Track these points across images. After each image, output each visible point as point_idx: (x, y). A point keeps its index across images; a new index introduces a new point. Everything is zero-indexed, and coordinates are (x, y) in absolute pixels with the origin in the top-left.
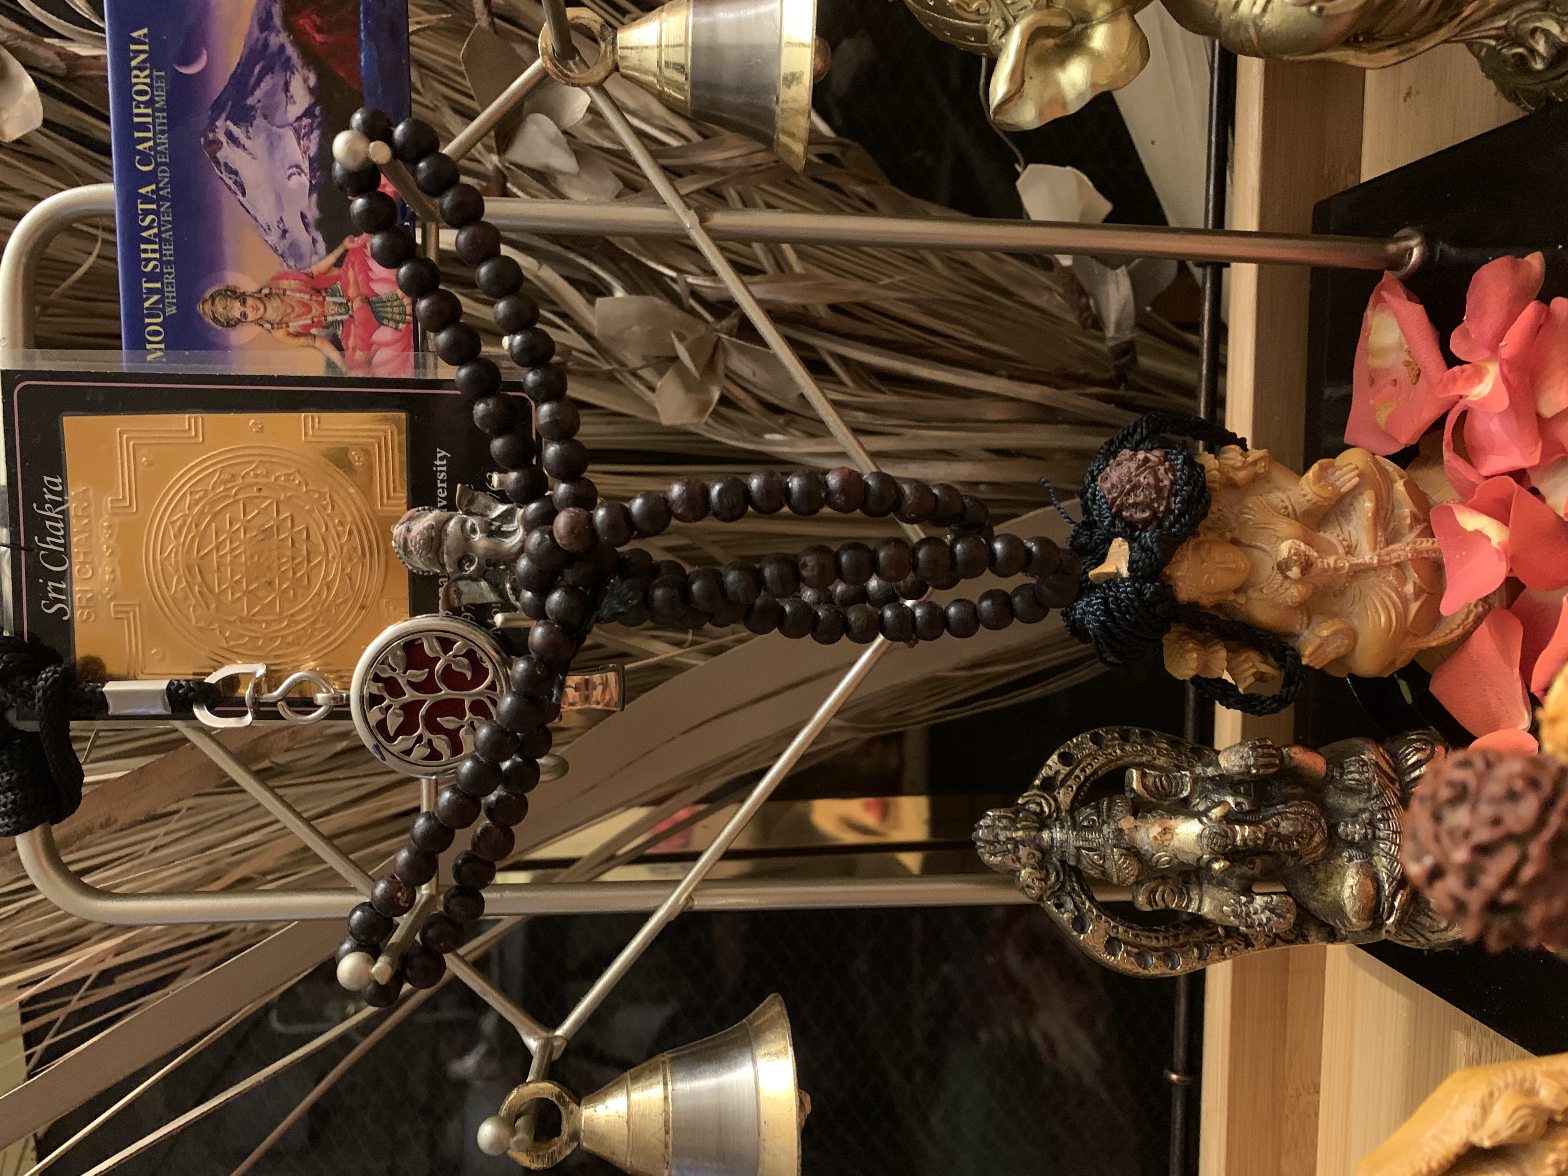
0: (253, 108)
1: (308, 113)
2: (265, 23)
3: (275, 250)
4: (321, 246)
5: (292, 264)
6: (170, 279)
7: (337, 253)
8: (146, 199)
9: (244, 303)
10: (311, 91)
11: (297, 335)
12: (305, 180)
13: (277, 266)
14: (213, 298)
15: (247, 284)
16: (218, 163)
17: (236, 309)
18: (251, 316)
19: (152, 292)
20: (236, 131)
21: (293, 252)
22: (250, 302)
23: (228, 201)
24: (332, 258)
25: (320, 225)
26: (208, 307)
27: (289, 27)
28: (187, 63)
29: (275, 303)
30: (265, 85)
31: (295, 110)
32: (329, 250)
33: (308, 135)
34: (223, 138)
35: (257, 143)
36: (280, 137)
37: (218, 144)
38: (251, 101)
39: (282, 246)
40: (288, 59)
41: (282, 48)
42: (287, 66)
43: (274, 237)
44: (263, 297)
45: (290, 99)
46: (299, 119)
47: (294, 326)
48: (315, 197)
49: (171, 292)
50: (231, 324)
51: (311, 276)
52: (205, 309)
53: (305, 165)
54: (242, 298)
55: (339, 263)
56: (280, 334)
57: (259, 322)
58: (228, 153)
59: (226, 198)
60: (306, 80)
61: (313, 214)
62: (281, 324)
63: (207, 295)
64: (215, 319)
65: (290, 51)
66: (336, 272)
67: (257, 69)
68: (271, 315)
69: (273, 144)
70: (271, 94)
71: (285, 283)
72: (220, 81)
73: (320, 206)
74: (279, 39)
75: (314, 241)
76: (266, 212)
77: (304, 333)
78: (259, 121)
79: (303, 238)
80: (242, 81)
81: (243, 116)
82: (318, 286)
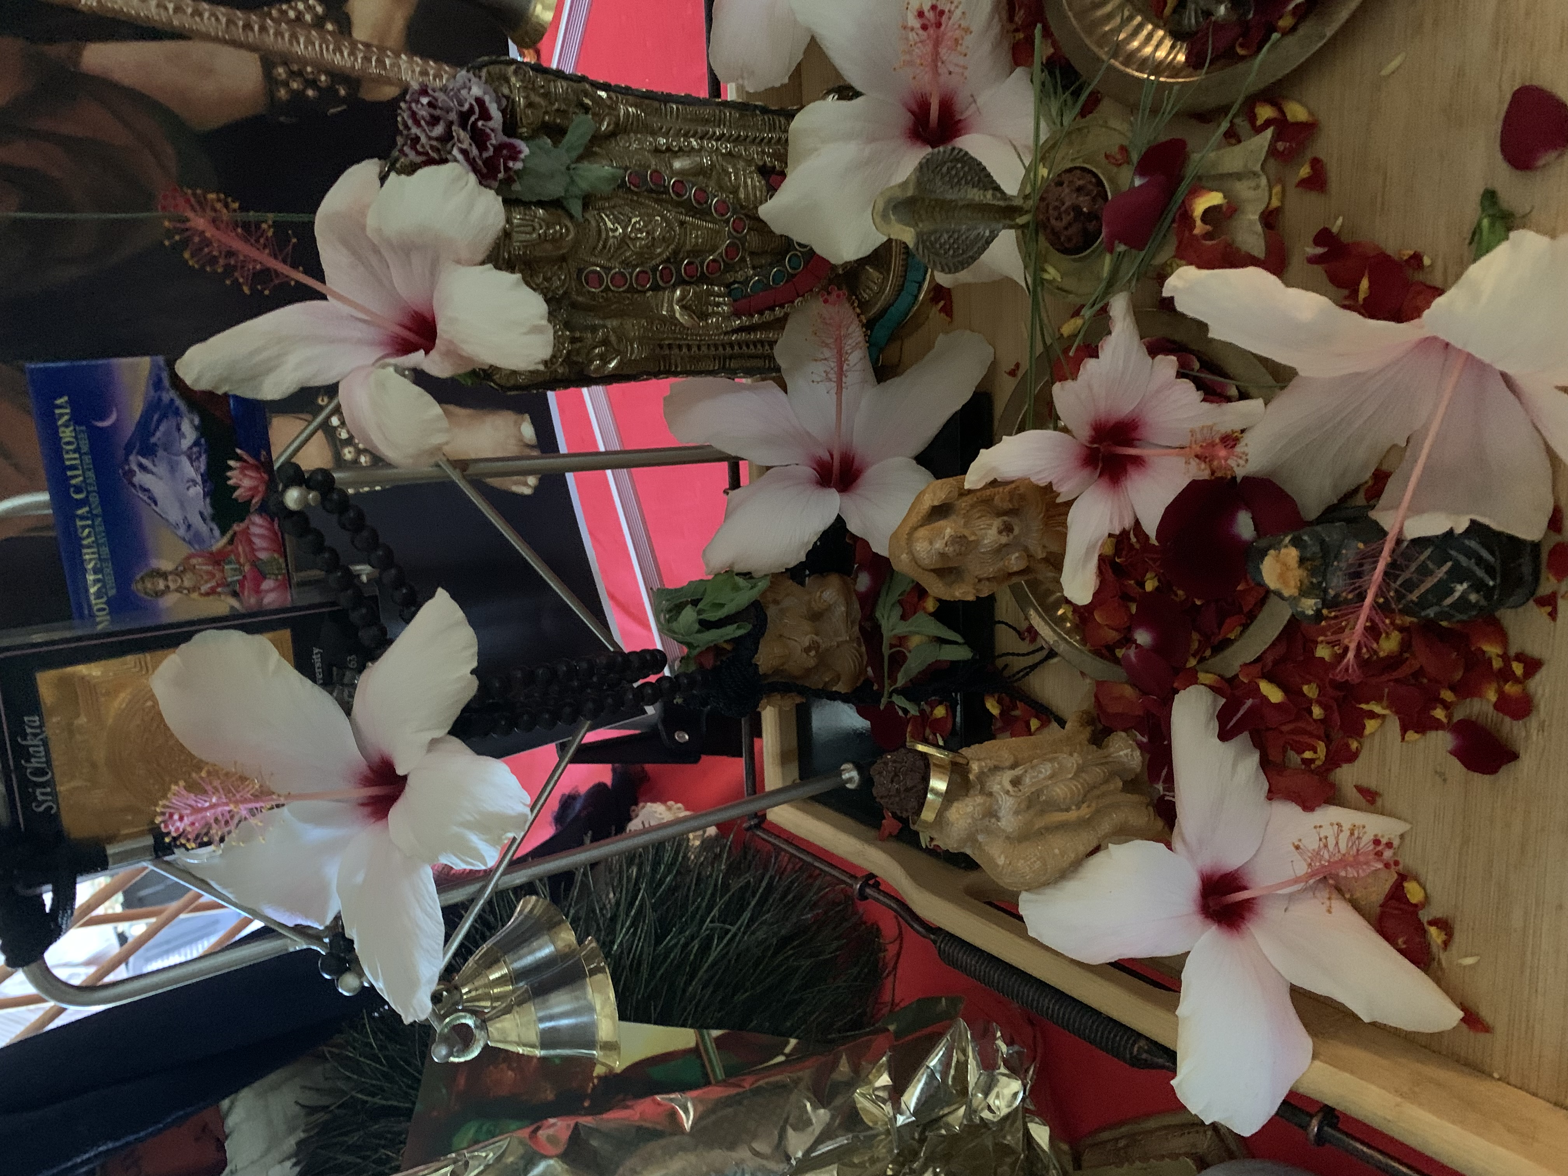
0: (155, 445)
1: (196, 443)
2: (158, 385)
3: (184, 540)
4: (217, 532)
5: (197, 547)
7: (228, 535)
8: (82, 518)
9: (166, 579)
10: (197, 428)
11: (207, 594)
12: (199, 489)
13: (185, 550)
14: (142, 579)
15: (166, 565)
16: (134, 486)
17: (161, 585)
18: (172, 586)
20: (144, 461)
21: (196, 539)
22: (170, 578)
24: (225, 540)
25: (213, 518)
26: (140, 586)
27: (175, 386)
28: (103, 418)
30: (162, 428)
31: (186, 443)
32: (223, 533)
33: (198, 458)
34: (135, 468)
35: (161, 469)
36: (178, 463)
37: (132, 473)
38: (153, 440)
39: (188, 535)
40: (177, 409)
41: (172, 400)
42: (177, 413)
43: (182, 531)
45: (183, 436)
46: (190, 448)
47: (205, 588)
48: (208, 500)
49: (109, 579)
51: (212, 553)
52: (137, 587)
53: (199, 479)
54: (164, 575)
55: (231, 542)
57: (179, 590)
58: (140, 478)
59: (144, 509)
60: (192, 421)
61: (208, 511)
62: (195, 588)
63: (138, 577)
64: (146, 593)
65: (179, 402)
66: (230, 548)
67: (156, 417)
69: (173, 468)
70: (167, 433)
71: (194, 561)
72: (129, 428)
73: (213, 505)
74: (170, 394)
75: (211, 530)
76: (174, 515)
77: (212, 592)
78: (161, 453)
79: (203, 528)
80: (145, 427)
81: (149, 451)
82: (218, 559)
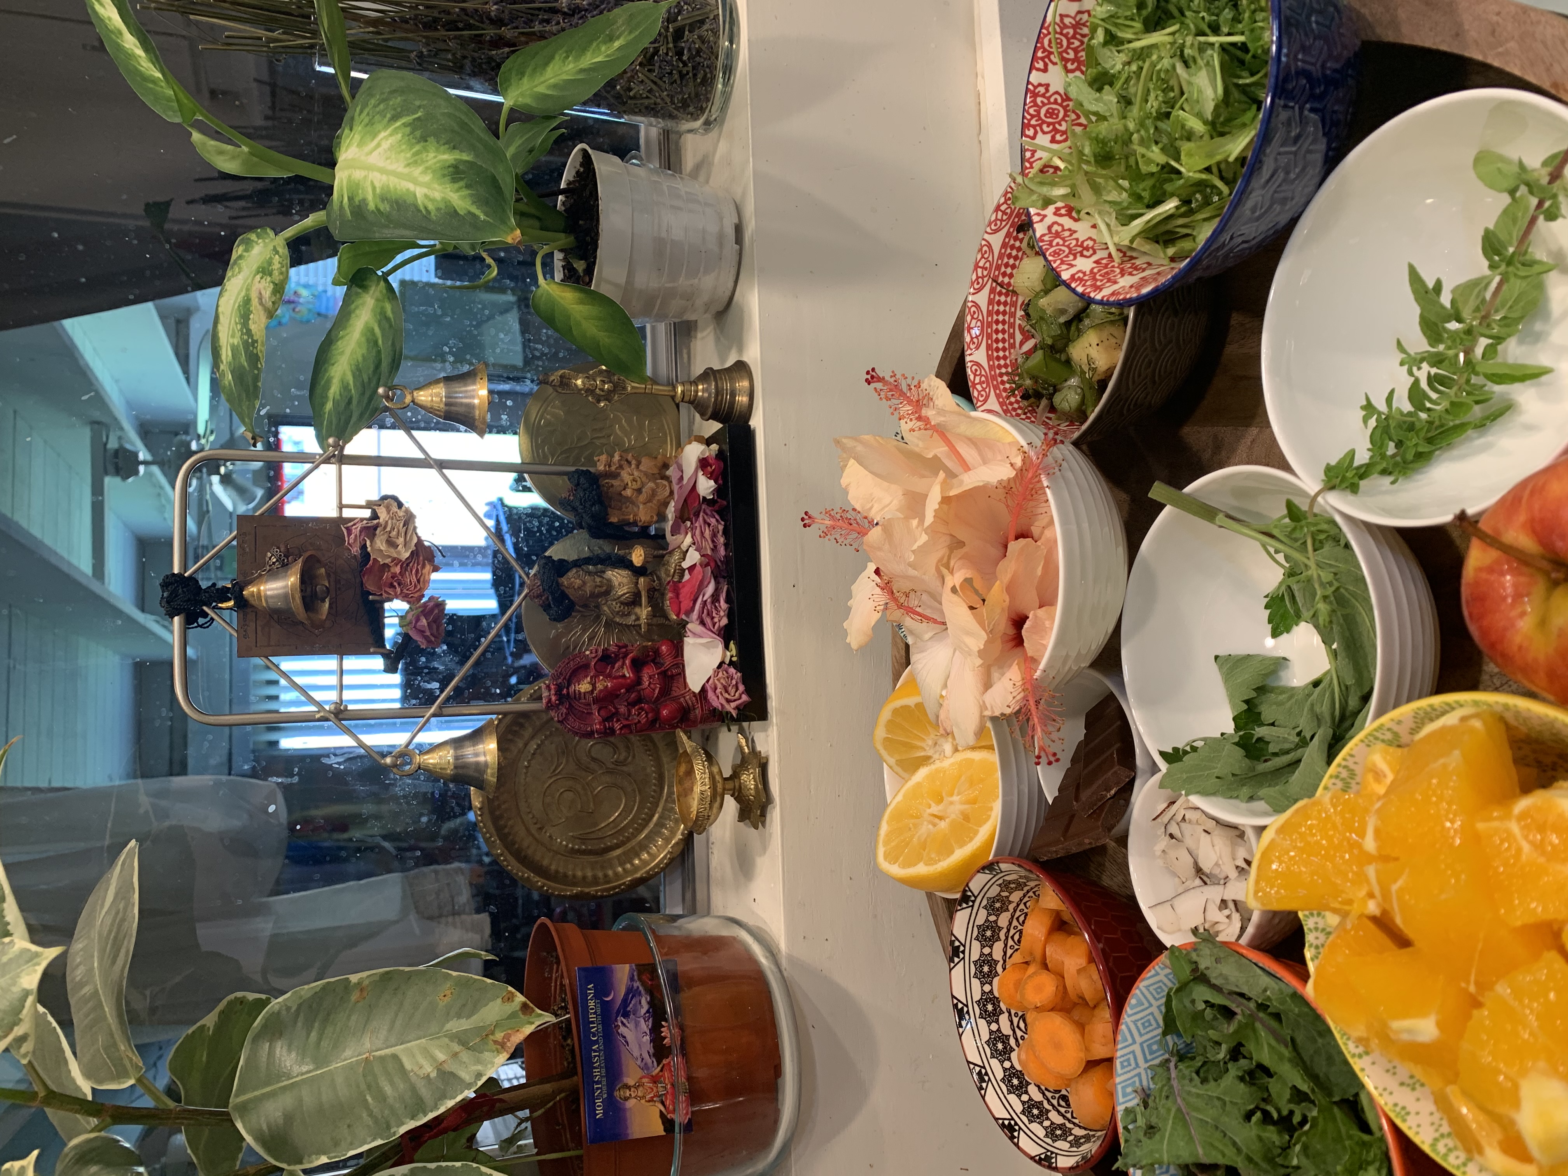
0: (629, 1011)
1: (648, 1012)
2: (632, 979)
3: (640, 1067)
6: (604, 1083)
7: (661, 1066)
9: (630, 1090)
10: (649, 1005)
12: (648, 1037)
13: (640, 1073)
14: (619, 1089)
15: (631, 1082)
16: (618, 1034)
17: (627, 1093)
18: (633, 1095)
19: (598, 1088)
20: (624, 1020)
22: (632, 1089)
24: (659, 1069)
25: (654, 1055)
26: (618, 1093)
27: (640, 979)
28: (607, 996)
29: (641, 1089)
30: (633, 1002)
31: (643, 1011)
32: (658, 1064)
33: (648, 1020)
34: (619, 1024)
35: (631, 1025)
36: (639, 1022)
37: (618, 1027)
38: (628, 1009)
39: (642, 1065)
40: (641, 991)
41: (638, 987)
43: (639, 1062)
44: (636, 1087)
45: (642, 1007)
46: (645, 1014)
47: (648, 1097)
48: (652, 1045)
49: (605, 1088)
50: (626, 1099)
51: (652, 1076)
52: (616, 1094)
53: (648, 1032)
54: (629, 1088)
55: (662, 1069)
56: (643, 1101)
57: (635, 1098)
58: (622, 1030)
59: (623, 1048)
60: (647, 998)
61: (652, 1051)
62: (644, 1097)
64: (620, 1098)
65: (641, 988)
66: (661, 1073)
67: (630, 997)
68: (640, 1094)
69: (637, 1024)
70: (635, 1005)
71: (644, 1080)
72: (618, 1002)
73: (654, 1048)
74: (637, 984)
76: (636, 1053)
77: (651, 1100)
78: (632, 1016)
79: (649, 1061)
80: (625, 1002)
81: (626, 1015)
82: (655, 1080)
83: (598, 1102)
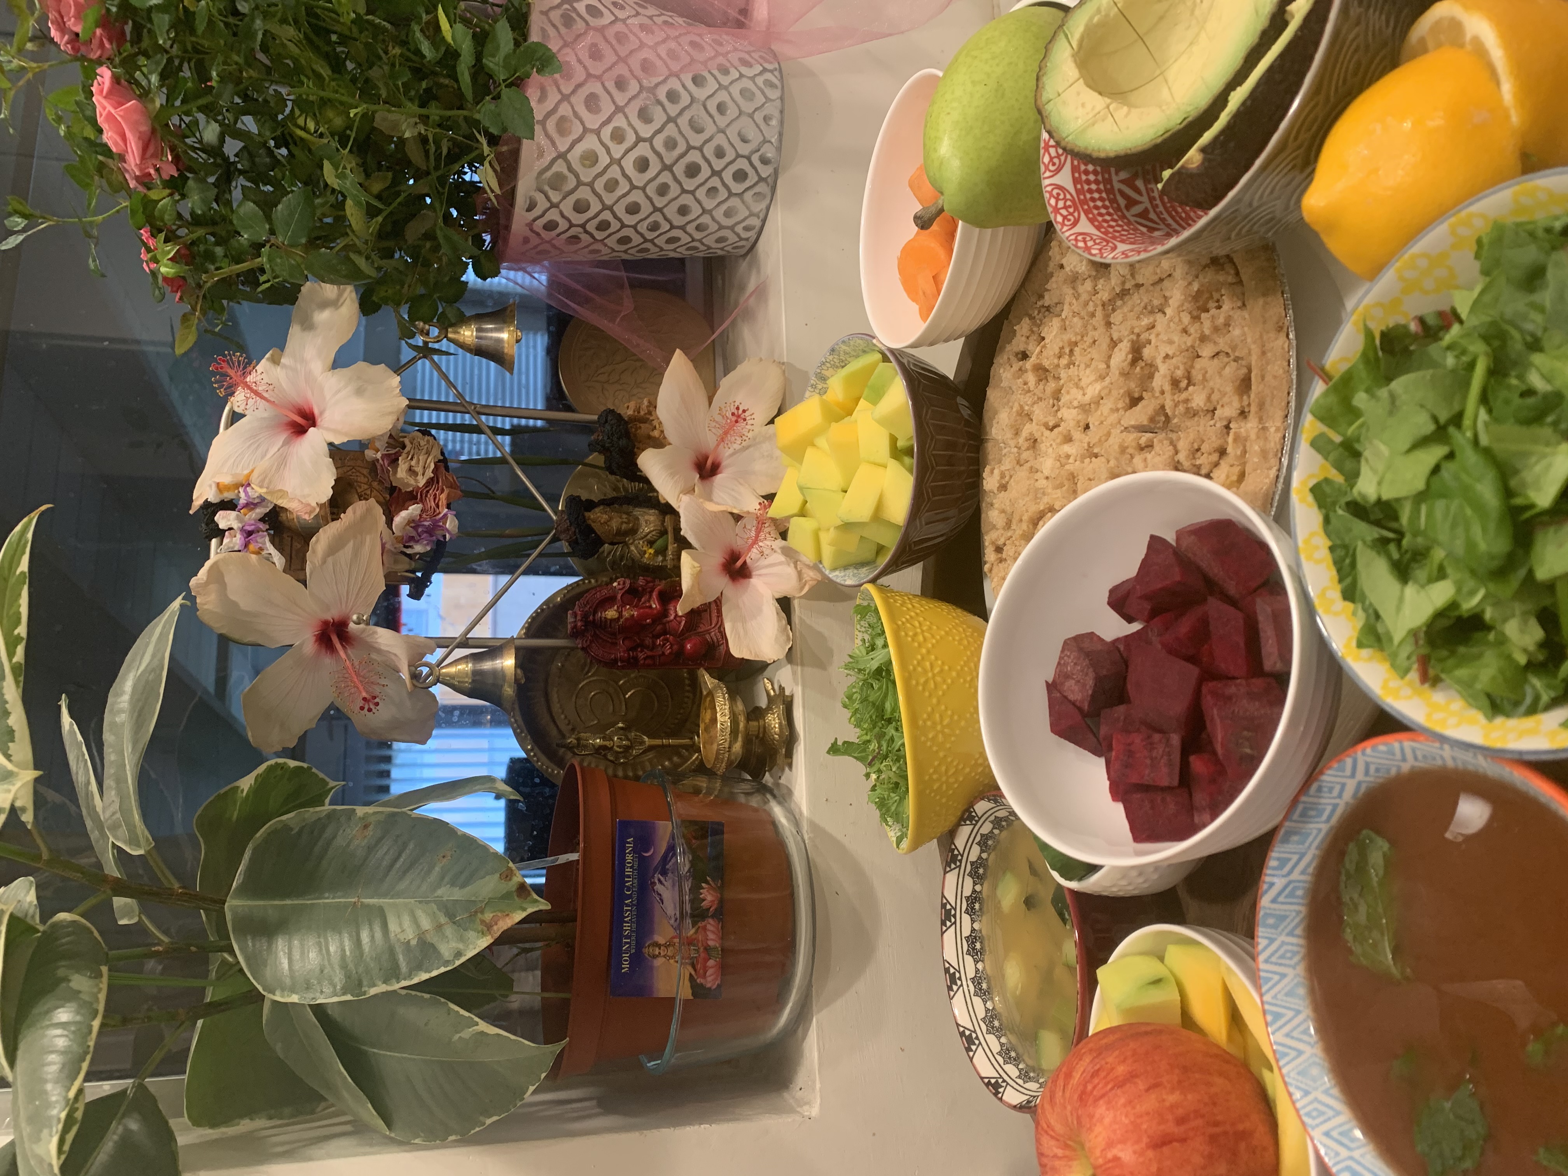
6: (633, 938)
19: (626, 943)
23: (657, 906)
29: (671, 948)
44: (667, 946)
50: (655, 957)
56: (672, 961)
68: (669, 953)
83: (626, 956)
